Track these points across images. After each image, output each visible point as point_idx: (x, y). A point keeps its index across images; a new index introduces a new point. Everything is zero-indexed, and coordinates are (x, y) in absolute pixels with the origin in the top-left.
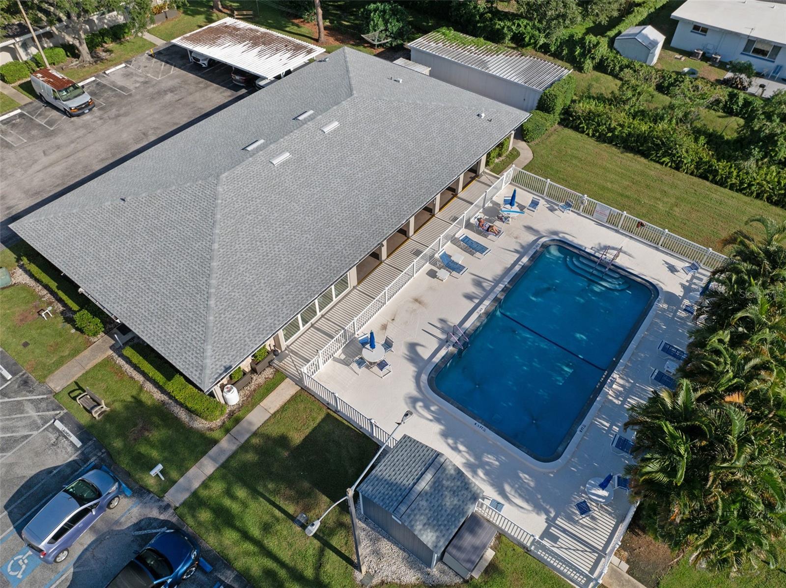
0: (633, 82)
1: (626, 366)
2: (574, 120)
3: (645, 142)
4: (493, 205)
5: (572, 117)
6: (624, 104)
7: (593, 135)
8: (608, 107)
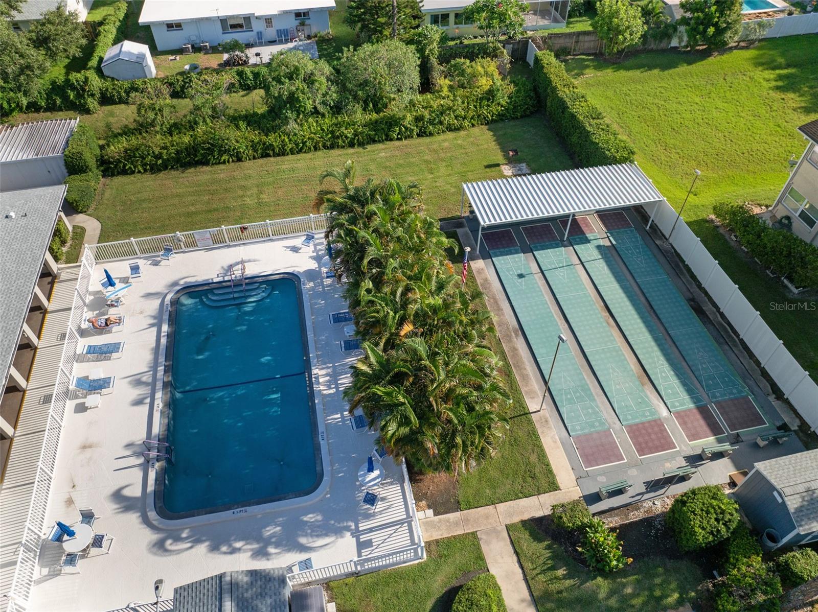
0: (147, 102)
1: (318, 357)
2: (116, 166)
3: (196, 151)
4: (94, 295)
5: (112, 164)
6: (153, 126)
7: (145, 170)
8: (140, 137)
